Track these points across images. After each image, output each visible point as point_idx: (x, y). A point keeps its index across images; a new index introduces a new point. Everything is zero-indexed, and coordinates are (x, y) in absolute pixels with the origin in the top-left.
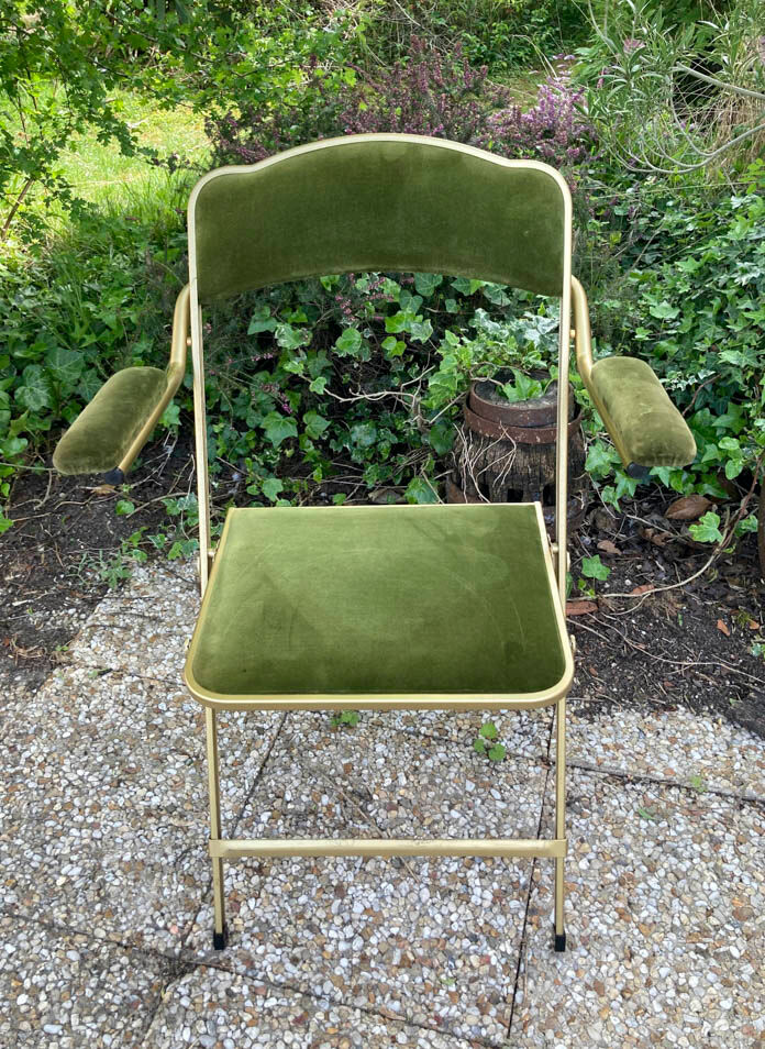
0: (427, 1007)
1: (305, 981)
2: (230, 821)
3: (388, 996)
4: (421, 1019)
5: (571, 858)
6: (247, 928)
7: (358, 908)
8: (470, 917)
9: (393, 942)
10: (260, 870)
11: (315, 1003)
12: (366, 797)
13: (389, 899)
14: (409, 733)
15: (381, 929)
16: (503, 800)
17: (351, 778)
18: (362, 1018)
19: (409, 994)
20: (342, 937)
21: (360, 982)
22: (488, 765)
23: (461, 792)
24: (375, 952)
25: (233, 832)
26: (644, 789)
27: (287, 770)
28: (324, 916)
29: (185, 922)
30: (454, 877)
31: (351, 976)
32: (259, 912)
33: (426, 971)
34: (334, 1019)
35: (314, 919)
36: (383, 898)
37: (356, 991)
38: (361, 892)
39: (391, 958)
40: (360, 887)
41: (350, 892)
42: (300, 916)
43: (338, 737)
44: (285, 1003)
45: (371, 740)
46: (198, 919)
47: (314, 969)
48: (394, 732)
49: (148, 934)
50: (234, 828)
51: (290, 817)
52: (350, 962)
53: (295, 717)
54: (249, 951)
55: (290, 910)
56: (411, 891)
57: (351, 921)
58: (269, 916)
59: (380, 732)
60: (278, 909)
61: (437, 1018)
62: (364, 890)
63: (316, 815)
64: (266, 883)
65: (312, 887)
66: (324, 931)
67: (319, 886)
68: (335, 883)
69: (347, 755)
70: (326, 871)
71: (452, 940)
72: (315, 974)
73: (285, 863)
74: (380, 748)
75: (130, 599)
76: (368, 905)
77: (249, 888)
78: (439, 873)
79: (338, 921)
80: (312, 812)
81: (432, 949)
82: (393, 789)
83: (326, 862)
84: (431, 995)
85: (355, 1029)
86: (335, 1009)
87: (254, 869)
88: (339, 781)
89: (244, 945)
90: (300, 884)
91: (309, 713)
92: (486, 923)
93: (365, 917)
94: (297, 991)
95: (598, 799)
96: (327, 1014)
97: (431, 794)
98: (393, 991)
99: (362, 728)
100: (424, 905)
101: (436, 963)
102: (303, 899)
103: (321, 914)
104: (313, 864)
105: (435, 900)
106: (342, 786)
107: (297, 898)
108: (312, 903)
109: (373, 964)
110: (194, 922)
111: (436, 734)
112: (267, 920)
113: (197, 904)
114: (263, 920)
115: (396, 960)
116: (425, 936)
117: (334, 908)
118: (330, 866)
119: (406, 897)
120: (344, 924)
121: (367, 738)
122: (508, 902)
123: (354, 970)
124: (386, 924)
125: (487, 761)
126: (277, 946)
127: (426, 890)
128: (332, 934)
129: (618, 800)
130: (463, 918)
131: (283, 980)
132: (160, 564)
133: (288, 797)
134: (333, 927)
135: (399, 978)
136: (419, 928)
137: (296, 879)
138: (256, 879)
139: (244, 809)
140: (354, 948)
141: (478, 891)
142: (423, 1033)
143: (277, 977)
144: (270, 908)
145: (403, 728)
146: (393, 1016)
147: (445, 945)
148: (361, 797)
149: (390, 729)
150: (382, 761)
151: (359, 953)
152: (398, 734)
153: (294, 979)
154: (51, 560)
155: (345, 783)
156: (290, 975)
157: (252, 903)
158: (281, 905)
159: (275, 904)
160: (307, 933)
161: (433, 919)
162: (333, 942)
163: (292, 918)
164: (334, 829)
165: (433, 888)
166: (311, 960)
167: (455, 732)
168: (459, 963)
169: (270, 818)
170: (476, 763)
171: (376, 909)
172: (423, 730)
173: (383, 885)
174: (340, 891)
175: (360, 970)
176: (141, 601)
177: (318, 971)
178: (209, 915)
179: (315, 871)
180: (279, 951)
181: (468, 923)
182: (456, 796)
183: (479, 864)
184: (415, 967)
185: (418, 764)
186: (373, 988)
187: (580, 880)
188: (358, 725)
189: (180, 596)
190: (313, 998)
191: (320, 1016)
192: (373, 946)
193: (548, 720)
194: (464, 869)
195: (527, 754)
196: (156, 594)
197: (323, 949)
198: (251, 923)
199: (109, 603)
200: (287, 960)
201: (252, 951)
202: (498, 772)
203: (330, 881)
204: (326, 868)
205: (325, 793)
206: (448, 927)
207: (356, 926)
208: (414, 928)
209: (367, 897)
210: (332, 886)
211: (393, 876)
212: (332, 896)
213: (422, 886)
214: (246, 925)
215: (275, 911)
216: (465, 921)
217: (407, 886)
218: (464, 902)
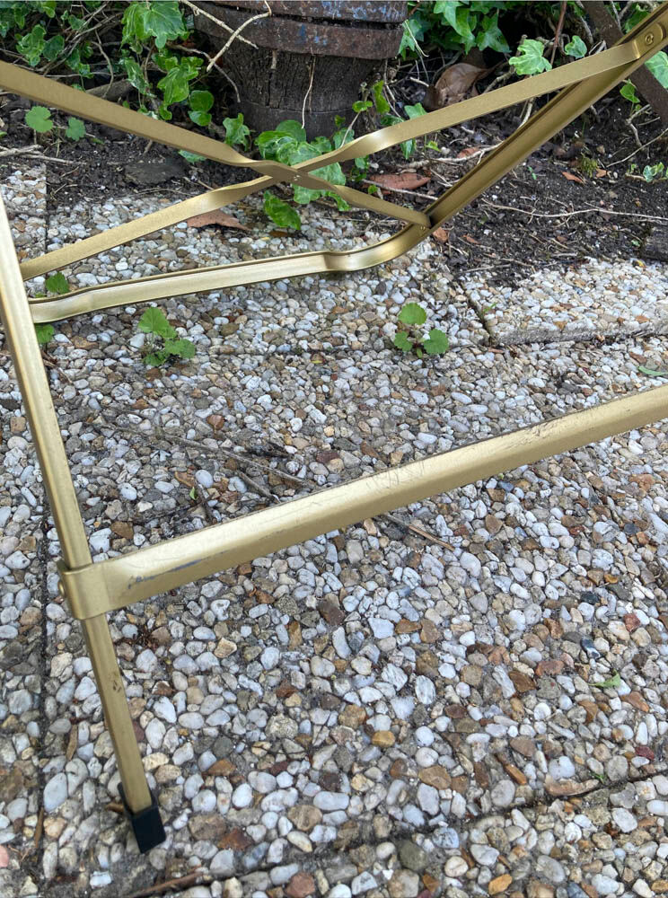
0: (612, 739)
1: (376, 811)
2: (26, 570)
3: (540, 756)
4: (619, 767)
5: (616, 446)
6: (183, 766)
7: (382, 629)
8: (561, 569)
9: (477, 657)
10: (145, 638)
11: (429, 845)
12: (274, 452)
13: (421, 592)
14: (285, 354)
15: (446, 646)
16: (476, 402)
17: (230, 434)
18: (533, 824)
19: (570, 735)
20: (390, 692)
21: (478, 758)
22: (424, 366)
23: (413, 408)
24: (464, 689)
25: (44, 587)
26: (622, 346)
27: (100, 453)
28: (331, 669)
29: (18, 826)
30: (494, 522)
31: (454, 756)
32: (192, 721)
33: (566, 681)
34: (488, 857)
35: (316, 683)
36: (410, 595)
37: (482, 775)
38: (368, 600)
39: (497, 689)
40: (362, 592)
41: (349, 608)
42: (284, 691)
43: (170, 383)
44: (372, 883)
45: (229, 375)
46: (49, 802)
47: (380, 777)
48: (261, 358)
50: (43, 582)
51: (153, 524)
52: (434, 730)
53: (70, 373)
54: (217, 810)
55: (255, 686)
56: (447, 567)
57: (384, 659)
58: (220, 719)
59: (236, 362)
60: (230, 697)
61: (640, 751)
62: (371, 594)
63: (205, 506)
64: (174, 658)
65: (273, 627)
66: (350, 697)
67: (286, 620)
68: (312, 603)
69: (202, 402)
70: (282, 590)
71: (564, 613)
72: (387, 786)
73: (191, 605)
74: (252, 382)
76: (396, 617)
77: (142, 682)
78: (467, 524)
79: (362, 666)
80: (194, 504)
81: (546, 643)
82: (309, 430)
83: (272, 574)
84: (602, 716)
85: (535, 854)
86: (477, 835)
87: (134, 642)
88: (212, 444)
89: (196, 804)
90: (246, 631)
91: (93, 361)
92: (588, 568)
93: (405, 639)
94: (375, 841)
95: (586, 370)
96: (467, 853)
97: (374, 421)
98: (538, 741)
99: (203, 361)
100: (481, 580)
101: (570, 662)
102: (271, 656)
103: (323, 667)
104: (249, 585)
105: (493, 565)
106: (223, 449)
107: (258, 659)
108: (293, 655)
109: (476, 713)
110: (42, 813)
111: (327, 345)
112: (220, 728)
113: (29, 771)
114: (213, 732)
115: (509, 689)
116: (522, 627)
117: (341, 648)
118: (285, 579)
119: (446, 578)
120: (378, 668)
121: (220, 374)
122: (592, 528)
123: (452, 741)
124: (448, 634)
125: (420, 361)
126: (275, 771)
127: (468, 556)
128: (369, 695)
129: (608, 365)
130: (555, 575)
131: (331, 834)
133: (130, 493)
134: (361, 681)
135: (537, 716)
136: (503, 619)
137: (233, 625)
138: (147, 660)
139: (47, 541)
140: (425, 700)
141: (540, 528)
142: (646, 788)
143: (315, 836)
144: (215, 702)
145: (273, 348)
146: (576, 787)
147: (560, 628)
148: (268, 455)
149: (252, 354)
150: (266, 399)
151: (440, 707)
152: (267, 359)
153: (352, 820)
155: (227, 443)
156: (340, 817)
157: (165, 708)
158: (233, 683)
159: (220, 690)
160: (319, 716)
161: (512, 595)
162: (381, 708)
163: (273, 700)
165: (476, 549)
166: (360, 764)
167: (352, 337)
168: (602, 644)
169: (111, 540)
170: (407, 368)
171: (414, 617)
172: (304, 344)
173: (397, 575)
174: (331, 613)
175: (463, 735)
177: (389, 778)
178: (74, 781)
179: (263, 598)
180: (285, 779)
181: (566, 579)
182: (410, 415)
184: (544, 682)
185: (326, 389)
186: (507, 758)
187: (648, 468)
188: (195, 360)
190: (418, 838)
191: (457, 866)
192: (454, 685)
194: (497, 506)
195: (465, 342)
197: (369, 731)
198: (187, 752)
200: (312, 789)
201: (224, 808)
202: (443, 372)
203: (301, 602)
204: (279, 585)
205: (199, 468)
206: (543, 597)
207: (400, 662)
208: (495, 621)
209: (385, 604)
210: (310, 609)
211: (403, 554)
212: (321, 627)
213: (458, 551)
214: (178, 760)
215: (227, 703)
216: (559, 579)
217: (436, 561)
218: (536, 552)
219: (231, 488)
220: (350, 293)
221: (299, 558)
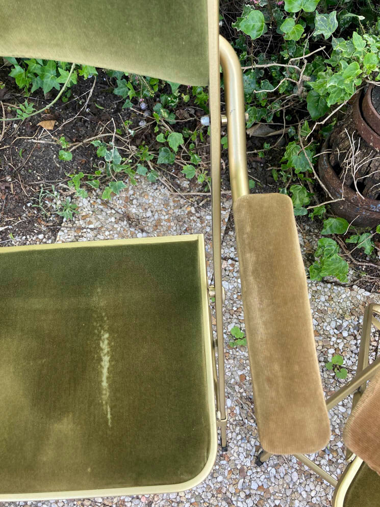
6: (187, 499)
7: (254, 486)
8: (323, 494)
13: (273, 480)
15: (269, 501)
16: (343, 405)
17: (245, 387)
22: (334, 377)
28: (234, 492)
35: (228, 493)
36: (269, 479)
38: (255, 475)
40: (254, 471)
41: (248, 474)
42: (219, 491)
43: (235, 353)
49: (128, 502)
55: (212, 486)
56: (286, 474)
57: (250, 495)
62: (257, 472)
65: (225, 469)
66: (234, 503)
67: (229, 469)
68: (239, 467)
69: (241, 368)
70: (232, 458)
75: (81, 228)
76: (260, 484)
79: (242, 495)
83: (232, 451)
88: (237, 388)
93: (259, 492)
100: (294, 484)
102: (220, 479)
103: (232, 489)
105: (301, 481)
106: (239, 392)
107: (216, 478)
108: (226, 481)
112: (199, 494)
114: (197, 494)
117: (240, 486)
118: (235, 454)
119: (284, 478)
120: (246, 497)
124: (272, 498)
125: (333, 374)
127: (295, 474)
128: (240, 504)
130: (320, 495)
132: (97, 195)
134: (240, 499)
136: (292, 501)
154: (18, 191)
155: (242, 391)
160: (224, 503)
161: (301, 494)
163: (215, 492)
164: (236, 425)
165: (300, 472)
170: (326, 376)
171: (265, 487)
173: (269, 469)
174: (243, 473)
176: (89, 230)
179: (226, 458)
181: (323, 498)
183: (328, 455)
189: (116, 226)
193: (375, 344)
194: (319, 459)
196: (98, 224)
198: (189, 496)
199: (66, 231)
203: (236, 465)
204: (233, 455)
205: (229, 398)
206: (310, 501)
207: (253, 499)
208: (289, 501)
209: (260, 478)
210: (238, 469)
211: (275, 463)
212: (237, 476)
213: (293, 470)
214: (186, 497)
215: (204, 487)
216: (320, 497)
217: (284, 471)
218: (320, 483)
219: (235, 412)
220: (326, 324)
221: (242, 449)
